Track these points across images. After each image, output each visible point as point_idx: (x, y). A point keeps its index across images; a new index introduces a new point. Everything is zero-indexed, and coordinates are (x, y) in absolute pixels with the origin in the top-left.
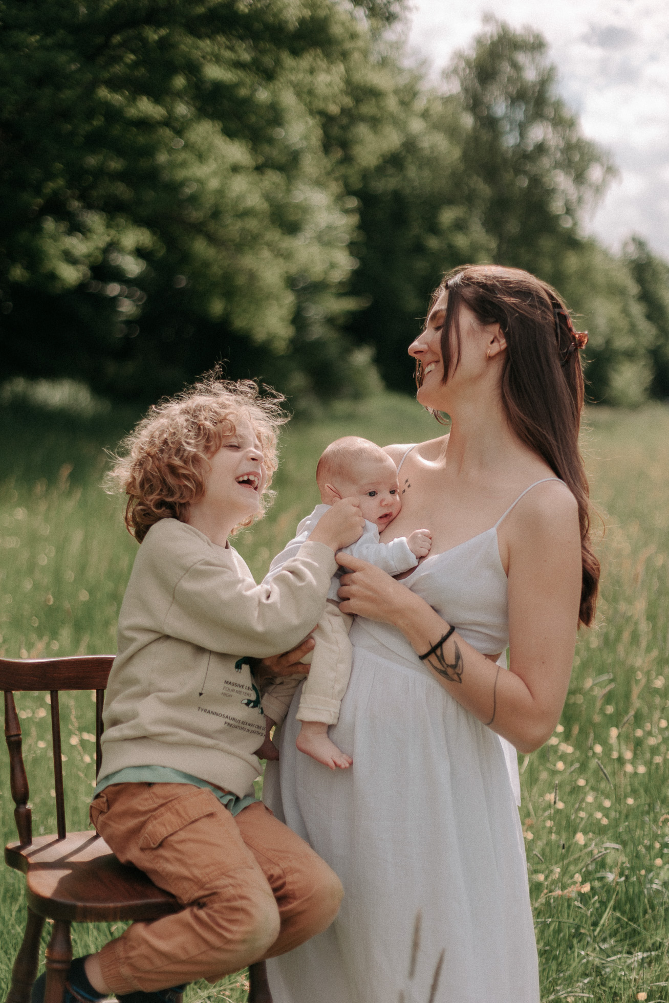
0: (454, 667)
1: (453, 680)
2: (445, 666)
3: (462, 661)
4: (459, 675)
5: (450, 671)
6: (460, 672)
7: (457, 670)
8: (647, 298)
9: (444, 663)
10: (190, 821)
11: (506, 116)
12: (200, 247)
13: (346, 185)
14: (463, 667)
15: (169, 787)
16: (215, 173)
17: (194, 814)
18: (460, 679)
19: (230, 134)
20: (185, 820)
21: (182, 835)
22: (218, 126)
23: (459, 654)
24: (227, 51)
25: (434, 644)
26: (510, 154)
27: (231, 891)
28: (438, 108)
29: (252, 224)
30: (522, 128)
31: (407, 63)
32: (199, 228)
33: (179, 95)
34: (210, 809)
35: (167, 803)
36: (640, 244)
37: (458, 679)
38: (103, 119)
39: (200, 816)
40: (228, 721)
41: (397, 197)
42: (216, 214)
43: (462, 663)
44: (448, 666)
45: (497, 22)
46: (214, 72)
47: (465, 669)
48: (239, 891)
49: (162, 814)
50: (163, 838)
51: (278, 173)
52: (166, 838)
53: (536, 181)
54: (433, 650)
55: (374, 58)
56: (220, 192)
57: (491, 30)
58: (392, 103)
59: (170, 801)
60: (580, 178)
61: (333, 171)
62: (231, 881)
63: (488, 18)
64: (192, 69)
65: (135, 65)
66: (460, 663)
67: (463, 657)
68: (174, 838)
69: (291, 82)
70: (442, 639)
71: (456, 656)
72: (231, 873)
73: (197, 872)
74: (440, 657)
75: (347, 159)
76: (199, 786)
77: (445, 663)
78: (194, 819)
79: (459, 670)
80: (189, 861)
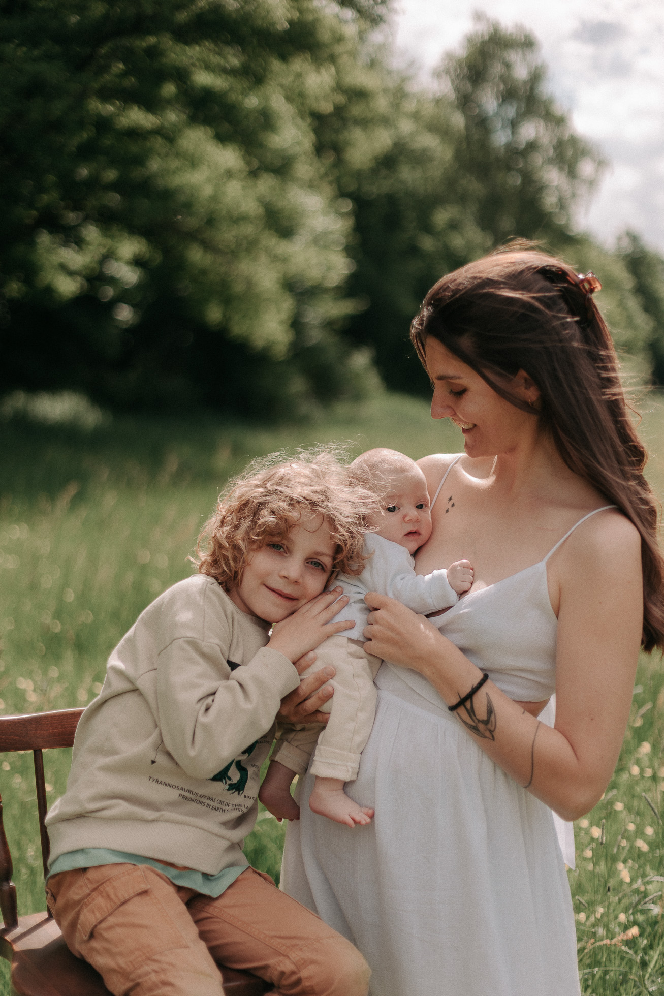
0: (486, 722)
1: (485, 737)
2: (476, 721)
3: (495, 716)
4: (491, 732)
5: (481, 727)
6: (492, 729)
7: (489, 726)
8: (643, 291)
9: (474, 717)
10: (119, 903)
11: (497, 114)
12: (196, 255)
13: (340, 188)
14: (496, 724)
15: (103, 870)
16: (209, 180)
17: (123, 894)
18: (493, 737)
19: (222, 138)
20: (115, 903)
21: (111, 920)
22: (210, 131)
23: (491, 709)
24: (217, 56)
25: (463, 695)
26: (502, 152)
27: (154, 978)
28: (429, 110)
29: (248, 230)
30: (514, 125)
31: (396, 63)
32: (193, 236)
33: (169, 102)
34: (144, 887)
35: (98, 887)
36: (634, 238)
37: (491, 737)
38: (94, 129)
39: (131, 895)
40: (183, 793)
41: (391, 199)
42: (211, 221)
43: (495, 718)
44: (479, 721)
45: (488, 20)
46: (203, 79)
47: (497, 725)
48: (162, 977)
49: (94, 900)
50: (92, 926)
51: (273, 175)
52: (96, 926)
53: (528, 178)
54: (462, 702)
55: (363, 59)
56: (214, 198)
57: (482, 29)
58: (382, 104)
59: (102, 884)
60: (572, 173)
61: (326, 175)
62: (155, 966)
63: (478, 16)
64: (181, 75)
65: (124, 74)
66: (492, 718)
67: (496, 712)
68: (103, 925)
69: (282, 86)
70: (473, 689)
71: (487, 710)
72: (157, 957)
73: (122, 962)
74: (470, 711)
75: (339, 162)
76: (135, 863)
77: (476, 718)
78: (123, 900)
79: (492, 726)
80: (115, 950)
